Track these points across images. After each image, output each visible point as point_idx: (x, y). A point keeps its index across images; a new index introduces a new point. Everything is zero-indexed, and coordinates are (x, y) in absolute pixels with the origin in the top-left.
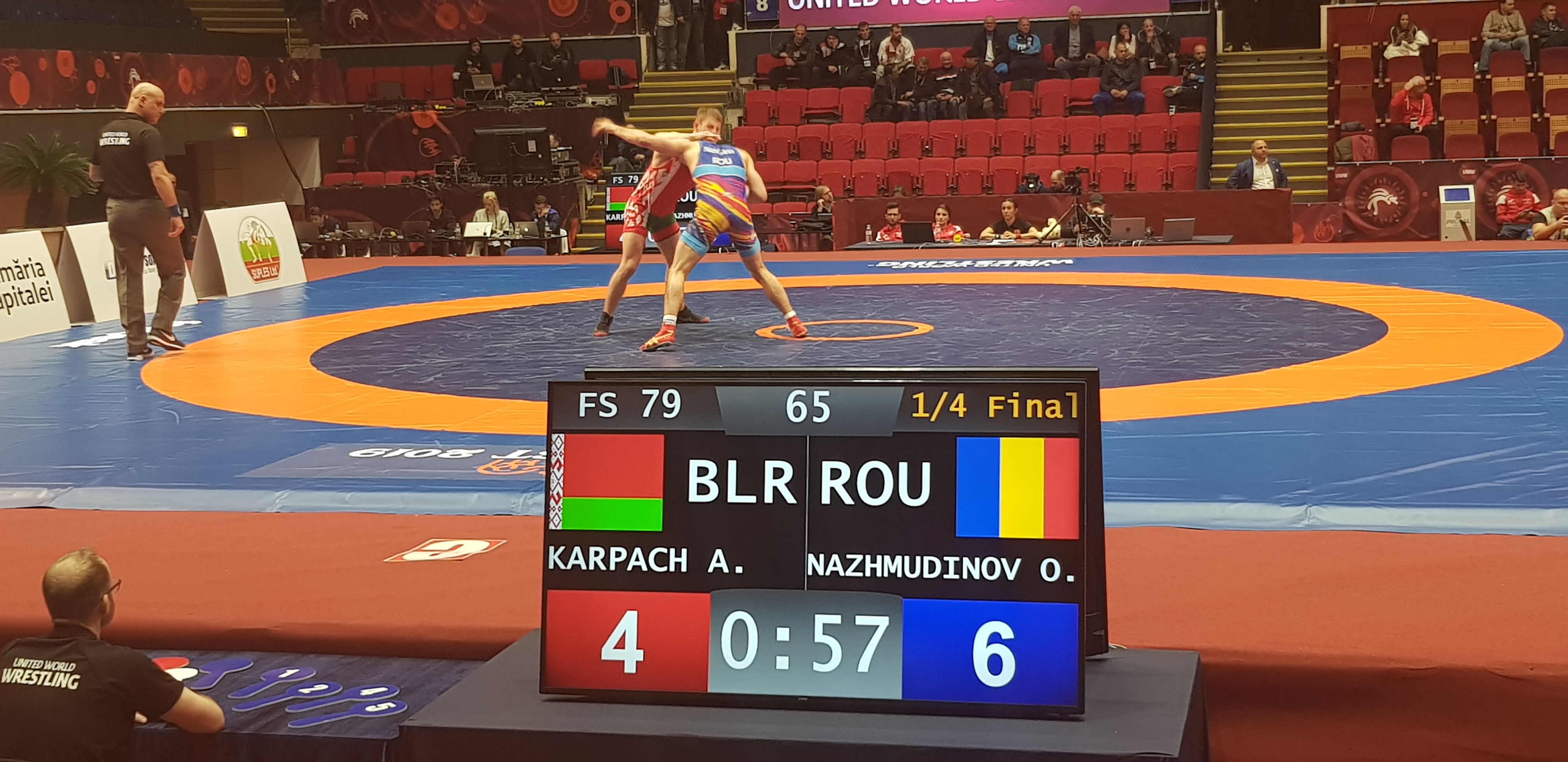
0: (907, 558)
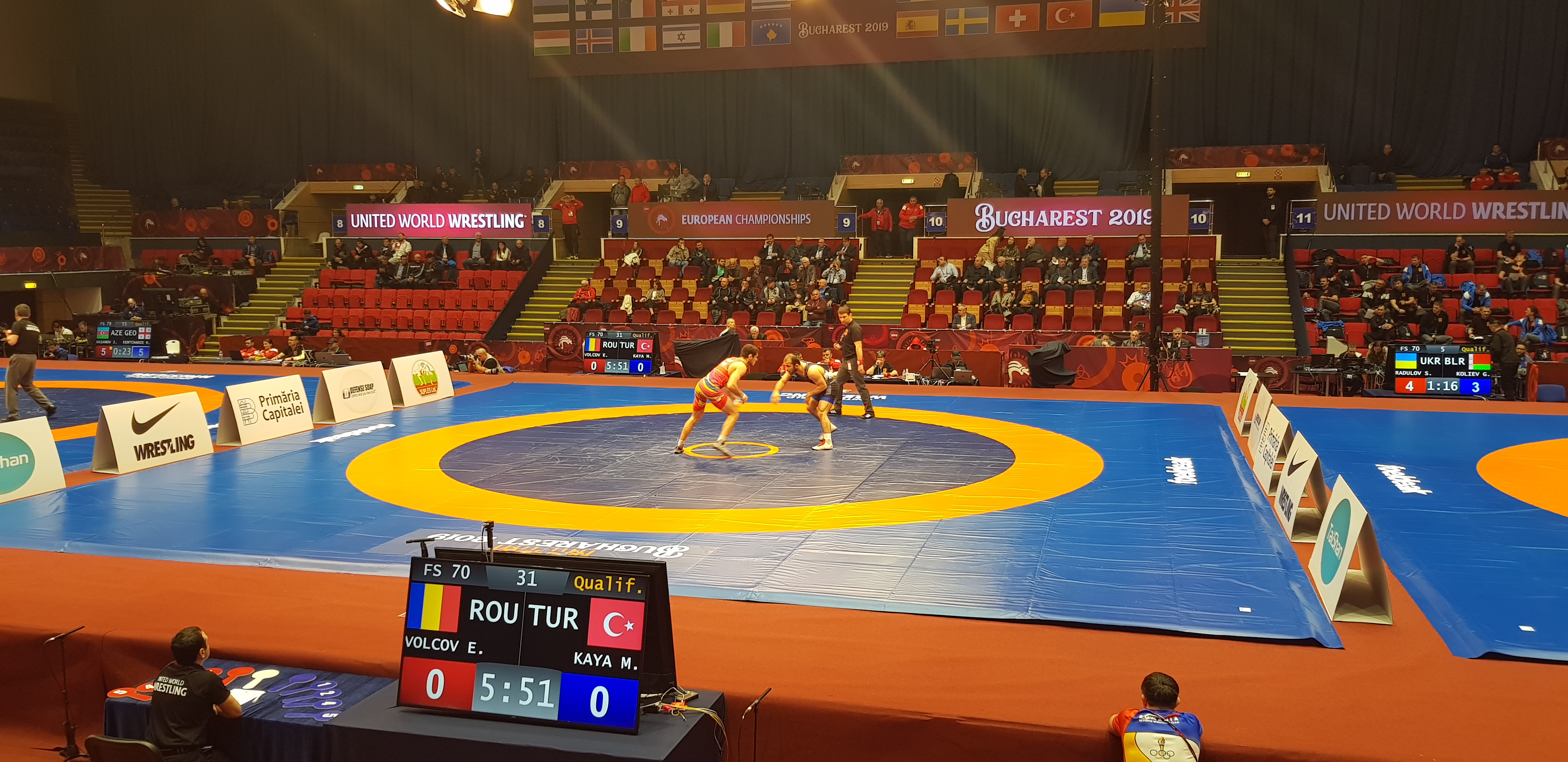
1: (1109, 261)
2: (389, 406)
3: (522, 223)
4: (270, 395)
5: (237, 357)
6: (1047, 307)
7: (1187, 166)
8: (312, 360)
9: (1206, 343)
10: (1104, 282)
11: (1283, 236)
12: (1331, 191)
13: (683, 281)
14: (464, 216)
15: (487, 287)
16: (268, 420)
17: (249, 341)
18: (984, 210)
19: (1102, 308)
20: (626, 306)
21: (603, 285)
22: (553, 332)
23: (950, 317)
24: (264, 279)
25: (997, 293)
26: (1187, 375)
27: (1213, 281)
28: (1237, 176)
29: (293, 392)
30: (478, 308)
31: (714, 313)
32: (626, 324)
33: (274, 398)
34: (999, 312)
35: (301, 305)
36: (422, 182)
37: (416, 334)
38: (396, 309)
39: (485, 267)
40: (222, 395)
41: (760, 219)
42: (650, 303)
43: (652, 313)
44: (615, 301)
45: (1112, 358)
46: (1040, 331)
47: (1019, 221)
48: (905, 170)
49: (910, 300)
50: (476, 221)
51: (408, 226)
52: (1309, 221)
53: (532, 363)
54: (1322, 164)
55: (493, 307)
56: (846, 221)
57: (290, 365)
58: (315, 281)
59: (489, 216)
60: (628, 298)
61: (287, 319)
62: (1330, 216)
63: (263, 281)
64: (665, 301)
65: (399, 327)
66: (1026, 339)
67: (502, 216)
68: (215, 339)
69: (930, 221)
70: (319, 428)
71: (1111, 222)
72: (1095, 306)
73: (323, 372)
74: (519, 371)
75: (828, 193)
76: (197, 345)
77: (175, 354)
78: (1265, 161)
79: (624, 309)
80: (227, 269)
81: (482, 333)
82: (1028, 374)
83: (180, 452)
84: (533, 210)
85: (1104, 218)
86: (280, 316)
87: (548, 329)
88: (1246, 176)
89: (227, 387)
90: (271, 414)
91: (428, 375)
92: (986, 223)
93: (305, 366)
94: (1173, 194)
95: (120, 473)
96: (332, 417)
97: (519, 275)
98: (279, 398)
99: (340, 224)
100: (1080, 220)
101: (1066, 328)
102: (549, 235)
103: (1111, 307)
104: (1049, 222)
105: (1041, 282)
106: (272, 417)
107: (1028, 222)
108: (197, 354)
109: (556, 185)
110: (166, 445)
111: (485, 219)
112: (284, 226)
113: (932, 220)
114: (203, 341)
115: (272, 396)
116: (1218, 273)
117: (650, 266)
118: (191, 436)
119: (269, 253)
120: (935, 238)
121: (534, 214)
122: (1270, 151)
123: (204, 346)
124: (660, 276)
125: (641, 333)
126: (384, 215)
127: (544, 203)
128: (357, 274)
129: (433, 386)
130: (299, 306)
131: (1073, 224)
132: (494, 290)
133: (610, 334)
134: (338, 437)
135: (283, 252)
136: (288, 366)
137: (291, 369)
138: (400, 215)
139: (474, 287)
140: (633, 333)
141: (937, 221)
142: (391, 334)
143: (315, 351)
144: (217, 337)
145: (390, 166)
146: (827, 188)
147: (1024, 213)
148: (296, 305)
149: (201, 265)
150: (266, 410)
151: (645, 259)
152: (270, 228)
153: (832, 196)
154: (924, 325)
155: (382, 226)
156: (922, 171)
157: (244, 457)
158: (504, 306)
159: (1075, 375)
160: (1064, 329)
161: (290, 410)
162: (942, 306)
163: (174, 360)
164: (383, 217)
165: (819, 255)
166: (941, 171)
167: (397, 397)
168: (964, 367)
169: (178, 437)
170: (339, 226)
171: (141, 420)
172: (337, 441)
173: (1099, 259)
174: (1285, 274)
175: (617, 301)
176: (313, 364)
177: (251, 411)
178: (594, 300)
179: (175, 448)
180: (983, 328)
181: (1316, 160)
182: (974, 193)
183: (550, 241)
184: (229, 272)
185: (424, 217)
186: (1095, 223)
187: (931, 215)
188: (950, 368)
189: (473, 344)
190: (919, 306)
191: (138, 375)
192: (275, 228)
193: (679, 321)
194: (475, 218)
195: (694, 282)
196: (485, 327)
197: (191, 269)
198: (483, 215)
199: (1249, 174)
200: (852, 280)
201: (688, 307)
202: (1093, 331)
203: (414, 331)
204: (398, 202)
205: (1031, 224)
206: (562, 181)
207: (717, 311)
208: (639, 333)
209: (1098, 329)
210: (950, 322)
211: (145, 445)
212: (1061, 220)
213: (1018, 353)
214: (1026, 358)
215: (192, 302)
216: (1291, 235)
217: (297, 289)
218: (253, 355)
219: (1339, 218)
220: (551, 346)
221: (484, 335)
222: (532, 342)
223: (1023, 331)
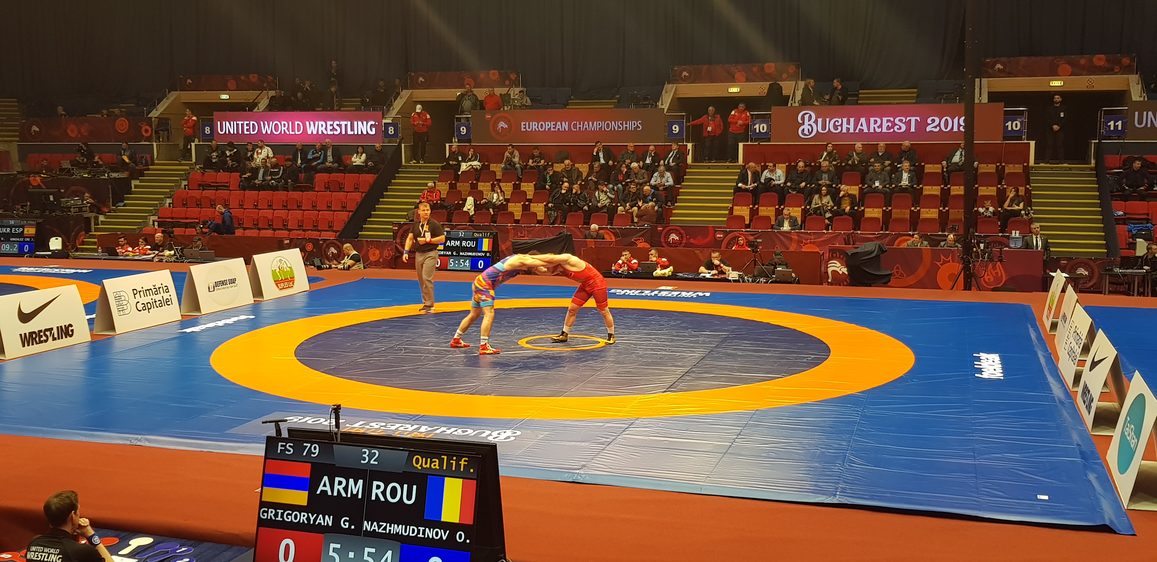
0: (404, 526)
1: (926, 166)
2: (249, 299)
3: (374, 129)
4: (142, 288)
5: (112, 253)
6: (866, 210)
7: (1002, 75)
8: (180, 256)
9: (1019, 244)
10: (921, 186)
11: (1094, 143)
12: (1142, 99)
13: (522, 184)
14: (321, 123)
15: (341, 189)
16: (140, 311)
17: (122, 239)
18: (807, 117)
19: (919, 211)
20: (469, 207)
21: (448, 188)
22: (401, 231)
23: (773, 219)
24: (138, 181)
25: (816, 197)
26: (999, 275)
27: (1026, 185)
28: (1051, 84)
29: (163, 286)
30: (332, 209)
31: (551, 214)
32: (468, 224)
33: (146, 290)
34: (821, 214)
35: (171, 205)
36: (282, 92)
37: (276, 232)
38: (257, 209)
39: (338, 171)
40: (99, 288)
41: (594, 126)
42: (490, 204)
43: (492, 213)
44: (458, 203)
45: (927, 259)
46: (859, 232)
47: (840, 128)
48: (732, 79)
49: (735, 203)
50: (331, 128)
51: (269, 132)
52: (1120, 128)
53: (381, 260)
54: (1133, 74)
55: (346, 207)
56: (675, 128)
57: (161, 261)
58: (185, 183)
59: (343, 123)
60: (470, 200)
61: (159, 218)
62: (1140, 123)
63: (137, 183)
64: (504, 203)
65: (260, 226)
66: (845, 239)
67: (355, 123)
68: (93, 236)
69: (755, 127)
70: (186, 319)
71: (929, 129)
72: (913, 208)
73: (191, 267)
74: (369, 267)
75: (658, 101)
76: (77, 242)
77: (56, 250)
78: (1078, 70)
79: (467, 210)
80: (105, 172)
81: (336, 232)
82: (846, 273)
83: (61, 340)
84: (383, 117)
85: (922, 125)
86: (152, 215)
87: (397, 228)
88: (1060, 85)
89: (104, 281)
90: (144, 305)
91: (285, 270)
92: (809, 130)
93: (174, 262)
94: (988, 102)
95: (7, 358)
96: (198, 308)
97: (370, 178)
98: (150, 291)
99: (207, 130)
100: (898, 127)
101: (884, 229)
102: (398, 140)
103: (927, 210)
104: (869, 129)
105: (860, 186)
106: (144, 308)
107: (848, 129)
108: (77, 250)
109: (405, 94)
110: (48, 333)
111: (340, 126)
112: (157, 132)
113: (757, 126)
114: (82, 237)
115: (144, 289)
116: (1031, 178)
117: (491, 169)
118: (71, 325)
119: (143, 157)
120: (759, 144)
121: (384, 121)
122: (1083, 62)
123: (83, 243)
124: (500, 180)
125: (481, 233)
126: (248, 122)
127: (394, 111)
128: (222, 176)
129: (290, 281)
130: (170, 206)
131: (892, 130)
132: (348, 192)
133: (453, 233)
134: (204, 327)
135: (155, 156)
136: (159, 261)
137: (161, 264)
138: (262, 123)
139: (329, 188)
140: (474, 233)
141: (761, 127)
142: (252, 233)
143: (184, 248)
144: (95, 235)
145: (253, 77)
146: (658, 96)
147: (845, 120)
148: (167, 205)
149: (80, 168)
150: (138, 302)
151: (486, 163)
152: (144, 134)
153: (662, 104)
154: (748, 226)
155: (246, 132)
156: (748, 80)
157: (118, 345)
158: (356, 207)
159: (891, 274)
160: (882, 230)
161: (160, 302)
162: (765, 208)
163: (56, 255)
164: (247, 124)
165: (648, 161)
166: (766, 80)
167: (257, 290)
168: (784, 266)
169: (59, 326)
170: (206, 133)
171: (26, 310)
172: (202, 331)
173: (917, 164)
174: (1096, 179)
175: (461, 202)
176: (182, 260)
177: (125, 303)
178: (439, 202)
179: (56, 336)
180: (804, 229)
181: (1127, 70)
182: (797, 101)
183: (399, 146)
184: (106, 175)
185: (284, 124)
186: (913, 130)
187: (755, 122)
188: (773, 267)
189: (328, 242)
190: (743, 208)
191: (23, 269)
192: (148, 134)
193: (517, 222)
194: (331, 125)
195: (532, 185)
196: (339, 227)
197: (72, 171)
198: (338, 123)
199: (1062, 83)
200: (680, 184)
201: (526, 208)
202: (910, 233)
203: (274, 230)
204: (261, 111)
205: (852, 131)
206: (411, 91)
207: (553, 212)
208: (480, 233)
209: (914, 230)
210: (773, 223)
211: (29, 333)
212: (881, 126)
213: (838, 253)
214: (844, 258)
215: (72, 202)
216: (1103, 141)
217: (168, 190)
218: (127, 251)
219: (1149, 125)
220: (399, 245)
221: (338, 234)
222: (382, 240)
223: (842, 232)
